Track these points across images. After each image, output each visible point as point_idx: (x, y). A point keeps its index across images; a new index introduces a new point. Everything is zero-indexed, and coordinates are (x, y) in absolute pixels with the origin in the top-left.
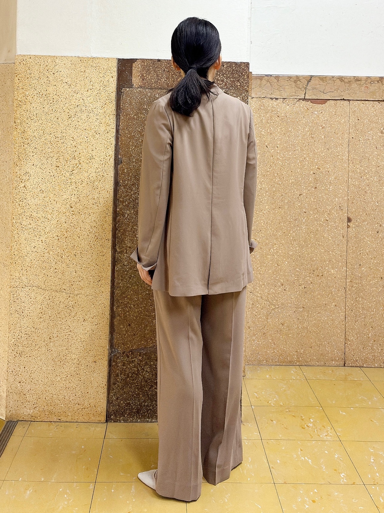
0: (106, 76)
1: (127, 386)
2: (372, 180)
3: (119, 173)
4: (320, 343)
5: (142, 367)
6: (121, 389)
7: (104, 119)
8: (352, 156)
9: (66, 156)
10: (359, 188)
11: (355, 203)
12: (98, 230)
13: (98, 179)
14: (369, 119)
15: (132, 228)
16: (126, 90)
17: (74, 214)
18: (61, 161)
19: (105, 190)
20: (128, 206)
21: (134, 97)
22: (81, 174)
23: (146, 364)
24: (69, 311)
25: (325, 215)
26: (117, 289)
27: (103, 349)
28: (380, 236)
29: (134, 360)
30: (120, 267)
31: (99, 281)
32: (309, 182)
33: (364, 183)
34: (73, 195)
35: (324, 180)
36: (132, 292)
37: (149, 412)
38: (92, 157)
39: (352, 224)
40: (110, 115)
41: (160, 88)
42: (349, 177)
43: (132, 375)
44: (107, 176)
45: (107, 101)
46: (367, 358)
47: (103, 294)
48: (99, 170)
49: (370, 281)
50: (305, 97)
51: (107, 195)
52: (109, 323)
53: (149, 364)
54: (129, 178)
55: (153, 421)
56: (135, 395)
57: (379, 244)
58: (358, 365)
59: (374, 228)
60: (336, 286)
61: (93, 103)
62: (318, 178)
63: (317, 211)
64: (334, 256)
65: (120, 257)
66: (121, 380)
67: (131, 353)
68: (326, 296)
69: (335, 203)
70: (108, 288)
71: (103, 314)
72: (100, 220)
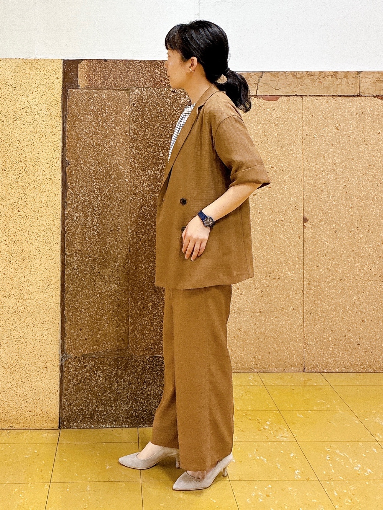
0: (51, 78)
1: (80, 392)
2: (329, 177)
3: (67, 176)
4: (278, 348)
5: (94, 372)
6: (73, 394)
7: (51, 121)
8: (306, 154)
9: (13, 159)
10: (315, 187)
11: (311, 203)
12: (47, 233)
13: (45, 182)
14: (324, 115)
15: (81, 231)
16: (71, 91)
17: (21, 218)
18: (7, 165)
19: (52, 193)
20: (76, 209)
21: (81, 98)
22: (27, 177)
23: (99, 368)
24: (18, 317)
25: (281, 215)
26: (66, 294)
27: (54, 355)
28: (338, 235)
29: (87, 366)
30: (70, 271)
31: (49, 285)
33: (320, 181)
34: (20, 199)
35: (278, 179)
36: (82, 296)
38: (38, 160)
39: (308, 224)
40: (56, 117)
41: (107, 89)
42: (304, 175)
43: (85, 380)
44: (55, 178)
45: (53, 103)
46: (327, 362)
47: (53, 298)
48: (46, 172)
49: (329, 282)
50: (256, 94)
51: (54, 198)
52: (59, 328)
53: (102, 369)
54: (78, 180)
55: (108, 426)
56: (88, 401)
57: (338, 245)
58: (319, 370)
59: (332, 227)
60: (293, 289)
61: (39, 105)
62: (273, 178)
63: (272, 211)
64: (291, 257)
65: (70, 260)
66: (74, 385)
67: (82, 358)
68: (284, 300)
69: (290, 203)
70: (58, 293)
71: (53, 319)
72: (48, 224)
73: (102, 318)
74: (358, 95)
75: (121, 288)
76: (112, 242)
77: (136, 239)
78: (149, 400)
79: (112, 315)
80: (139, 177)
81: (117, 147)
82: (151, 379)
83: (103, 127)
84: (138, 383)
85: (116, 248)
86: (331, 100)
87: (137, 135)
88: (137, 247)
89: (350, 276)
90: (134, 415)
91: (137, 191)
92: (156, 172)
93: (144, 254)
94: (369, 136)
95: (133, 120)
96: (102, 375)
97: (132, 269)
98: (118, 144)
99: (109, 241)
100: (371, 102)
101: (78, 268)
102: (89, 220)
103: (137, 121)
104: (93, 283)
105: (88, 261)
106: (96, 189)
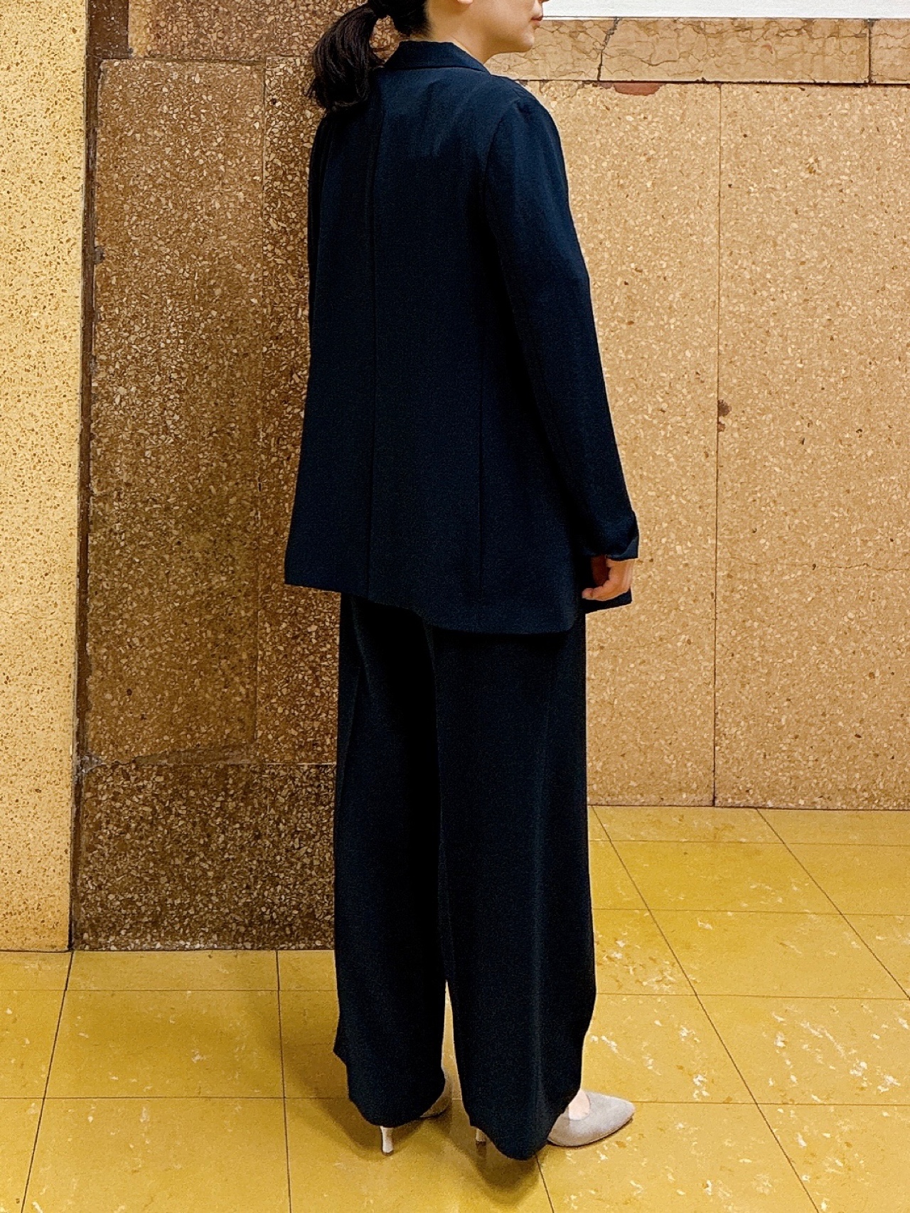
0: (56, 29)
1: (125, 855)
2: (786, 299)
3: (96, 287)
4: (648, 743)
5: (164, 803)
6: (108, 861)
7: (55, 143)
8: (728, 235)
10: (750, 322)
11: (738, 364)
12: (42, 439)
13: (39, 304)
14: (774, 133)
15: (132, 434)
16: (110, 65)
19: (57, 333)
20: (121, 375)
21: (134, 83)
23: (176, 795)
25: (657, 396)
26: (92, 598)
27: (59, 758)
28: (809, 451)
29: (144, 787)
30: (102, 538)
31: (46, 575)
32: (612, 308)
33: (764, 308)
35: (653, 301)
36: (135, 605)
37: (185, 923)
38: (22, 245)
39: (730, 421)
40: (69, 132)
41: (207, 60)
42: (721, 292)
43: (139, 824)
44: (64, 294)
45: (61, 96)
46: (776, 782)
47: (57, 610)
48: (42, 278)
49: (783, 574)
50: (599, 76)
51: (63, 346)
52: (73, 686)
53: (184, 795)
54: (125, 299)
55: (198, 946)
56: (147, 879)
57: (806, 475)
58: (752, 802)
59: (794, 430)
60: (689, 589)
61: (24, 100)
62: (638, 297)
63: (636, 385)
64: (682, 506)
65: (102, 511)
66: (110, 838)
67: (133, 767)
68: (663, 617)
69: (683, 363)
70: (70, 594)
71: (56, 663)
72: (47, 413)
73: (186, 663)
74: (867, 81)
75: (237, 583)
76: (214, 464)
77: (278, 456)
78: (308, 880)
79: (213, 656)
80: (287, 294)
81: (228, 214)
82: (312, 824)
83: (192, 161)
84: (280, 835)
85: (224, 479)
86: (795, 94)
87: (282, 181)
88: (280, 476)
89: (837, 556)
90: (267, 917)
91: (281, 332)
94: (895, 191)
95: (272, 143)
96: (185, 812)
97: (266, 535)
98: (232, 205)
99: (206, 461)
100: (900, 101)
101: (124, 532)
102: (153, 405)
103: (284, 147)
104: (164, 570)
105: (151, 513)
106: (173, 323)
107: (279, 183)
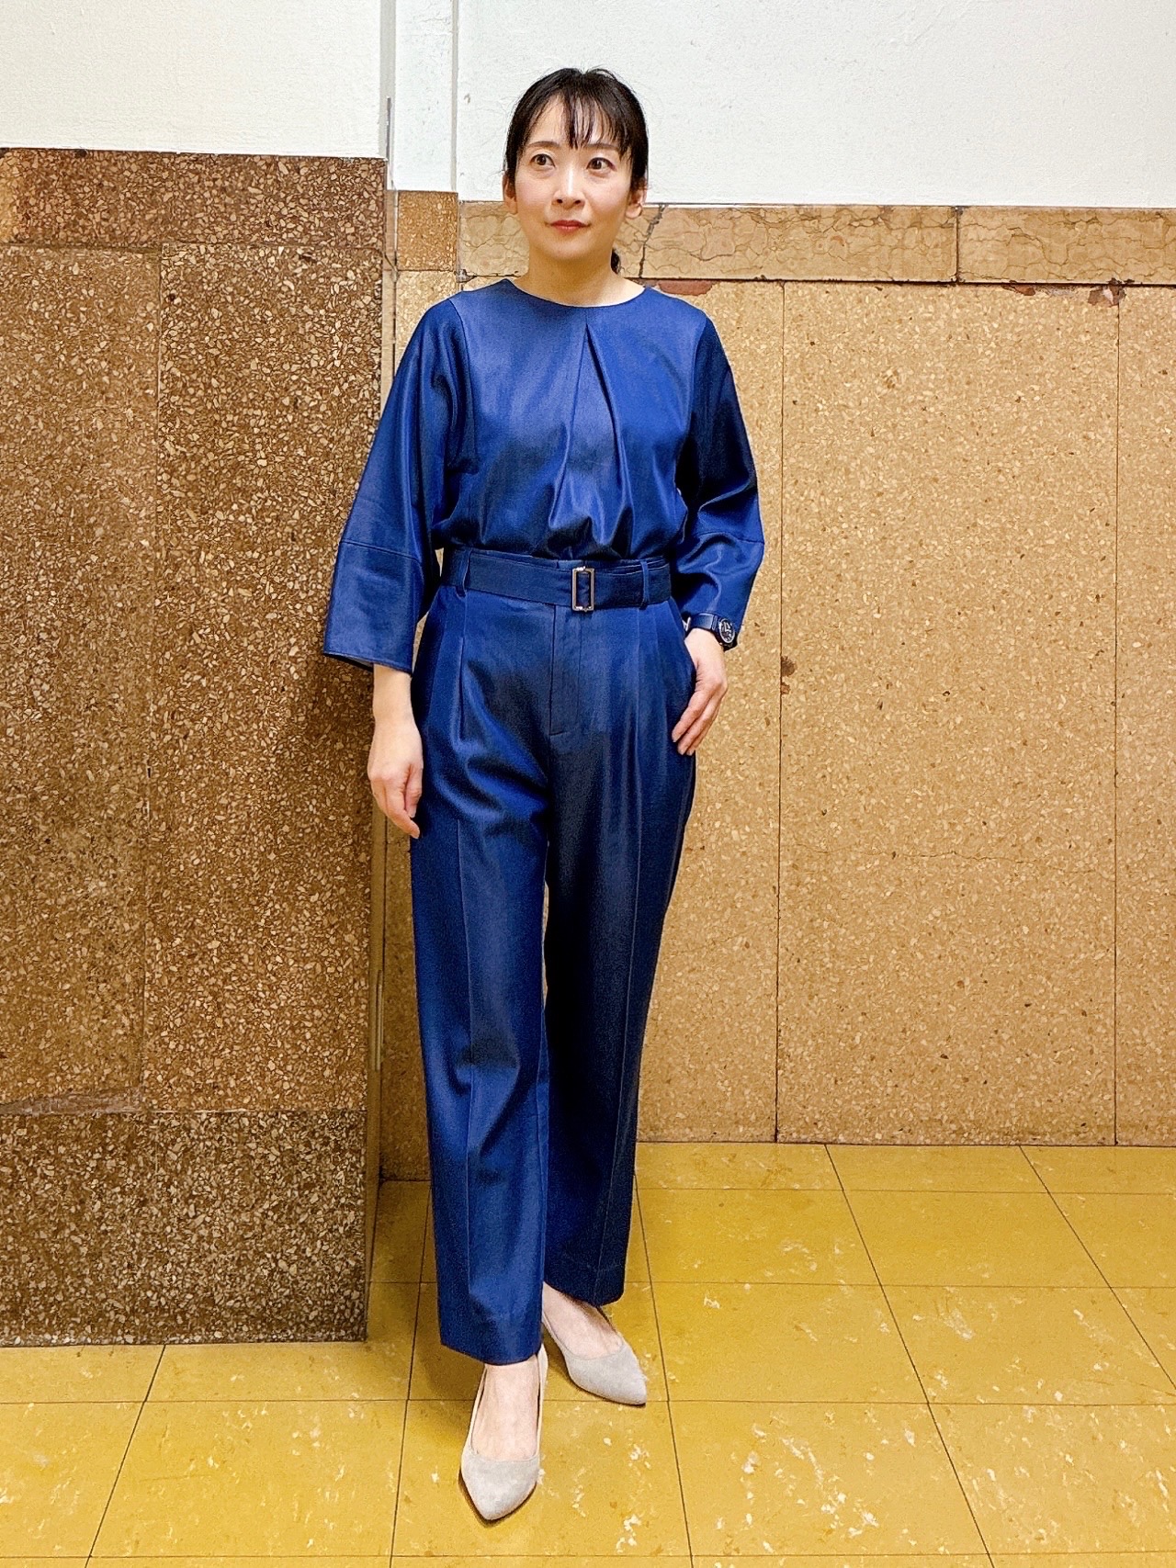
5: (27, 1162)
14: (847, 340)
23: (42, 1151)
28: (888, 717)
37: (52, 1312)
41: (85, 246)
53: (52, 1152)
55: (67, 1340)
73: (55, 987)
74: (955, 279)
75: (120, 890)
76: (93, 745)
77: (173, 734)
78: (206, 1256)
79: (89, 979)
80: (186, 534)
81: (114, 435)
82: (211, 1187)
83: (69, 370)
84: (171, 1201)
85: (104, 762)
86: (871, 296)
87: (181, 395)
88: (175, 759)
90: (154, 1303)
91: (179, 580)
92: (242, 518)
93: (196, 781)
94: (988, 409)
95: (169, 348)
96: (52, 1173)
97: (157, 831)
98: (118, 425)
99: (82, 741)
100: (994, 304)
102: (17, 671)
103: (184, 353)
104: (29, 875)
105: (14, 804)
106: (42, 571)
107: (177, 398)
